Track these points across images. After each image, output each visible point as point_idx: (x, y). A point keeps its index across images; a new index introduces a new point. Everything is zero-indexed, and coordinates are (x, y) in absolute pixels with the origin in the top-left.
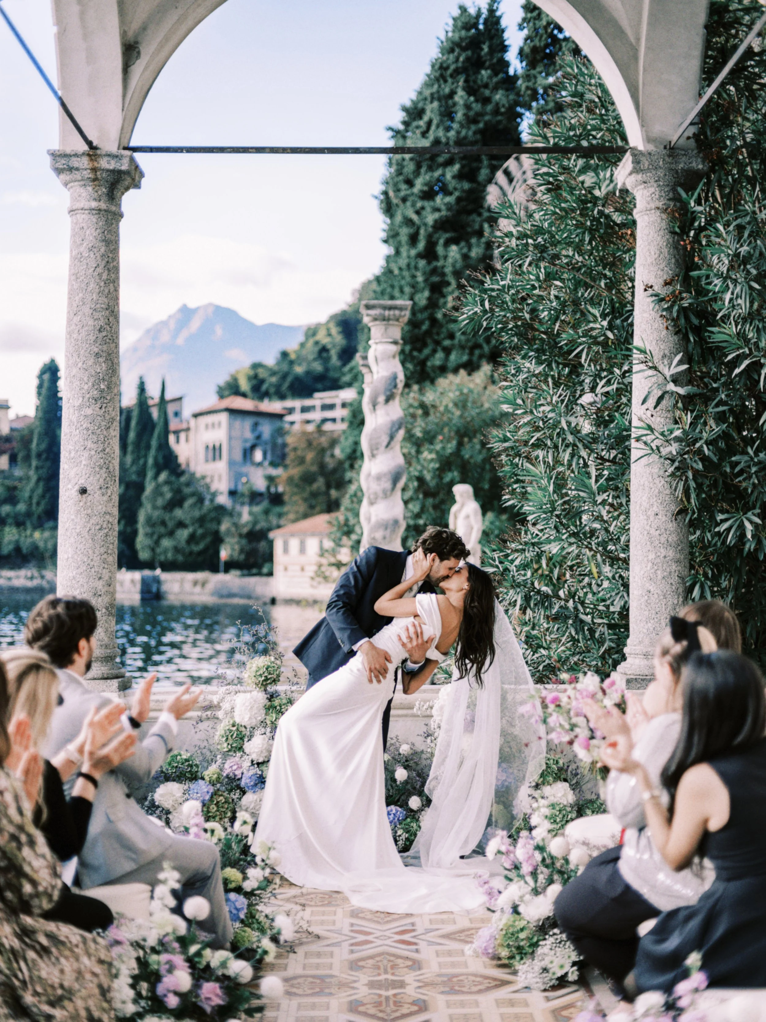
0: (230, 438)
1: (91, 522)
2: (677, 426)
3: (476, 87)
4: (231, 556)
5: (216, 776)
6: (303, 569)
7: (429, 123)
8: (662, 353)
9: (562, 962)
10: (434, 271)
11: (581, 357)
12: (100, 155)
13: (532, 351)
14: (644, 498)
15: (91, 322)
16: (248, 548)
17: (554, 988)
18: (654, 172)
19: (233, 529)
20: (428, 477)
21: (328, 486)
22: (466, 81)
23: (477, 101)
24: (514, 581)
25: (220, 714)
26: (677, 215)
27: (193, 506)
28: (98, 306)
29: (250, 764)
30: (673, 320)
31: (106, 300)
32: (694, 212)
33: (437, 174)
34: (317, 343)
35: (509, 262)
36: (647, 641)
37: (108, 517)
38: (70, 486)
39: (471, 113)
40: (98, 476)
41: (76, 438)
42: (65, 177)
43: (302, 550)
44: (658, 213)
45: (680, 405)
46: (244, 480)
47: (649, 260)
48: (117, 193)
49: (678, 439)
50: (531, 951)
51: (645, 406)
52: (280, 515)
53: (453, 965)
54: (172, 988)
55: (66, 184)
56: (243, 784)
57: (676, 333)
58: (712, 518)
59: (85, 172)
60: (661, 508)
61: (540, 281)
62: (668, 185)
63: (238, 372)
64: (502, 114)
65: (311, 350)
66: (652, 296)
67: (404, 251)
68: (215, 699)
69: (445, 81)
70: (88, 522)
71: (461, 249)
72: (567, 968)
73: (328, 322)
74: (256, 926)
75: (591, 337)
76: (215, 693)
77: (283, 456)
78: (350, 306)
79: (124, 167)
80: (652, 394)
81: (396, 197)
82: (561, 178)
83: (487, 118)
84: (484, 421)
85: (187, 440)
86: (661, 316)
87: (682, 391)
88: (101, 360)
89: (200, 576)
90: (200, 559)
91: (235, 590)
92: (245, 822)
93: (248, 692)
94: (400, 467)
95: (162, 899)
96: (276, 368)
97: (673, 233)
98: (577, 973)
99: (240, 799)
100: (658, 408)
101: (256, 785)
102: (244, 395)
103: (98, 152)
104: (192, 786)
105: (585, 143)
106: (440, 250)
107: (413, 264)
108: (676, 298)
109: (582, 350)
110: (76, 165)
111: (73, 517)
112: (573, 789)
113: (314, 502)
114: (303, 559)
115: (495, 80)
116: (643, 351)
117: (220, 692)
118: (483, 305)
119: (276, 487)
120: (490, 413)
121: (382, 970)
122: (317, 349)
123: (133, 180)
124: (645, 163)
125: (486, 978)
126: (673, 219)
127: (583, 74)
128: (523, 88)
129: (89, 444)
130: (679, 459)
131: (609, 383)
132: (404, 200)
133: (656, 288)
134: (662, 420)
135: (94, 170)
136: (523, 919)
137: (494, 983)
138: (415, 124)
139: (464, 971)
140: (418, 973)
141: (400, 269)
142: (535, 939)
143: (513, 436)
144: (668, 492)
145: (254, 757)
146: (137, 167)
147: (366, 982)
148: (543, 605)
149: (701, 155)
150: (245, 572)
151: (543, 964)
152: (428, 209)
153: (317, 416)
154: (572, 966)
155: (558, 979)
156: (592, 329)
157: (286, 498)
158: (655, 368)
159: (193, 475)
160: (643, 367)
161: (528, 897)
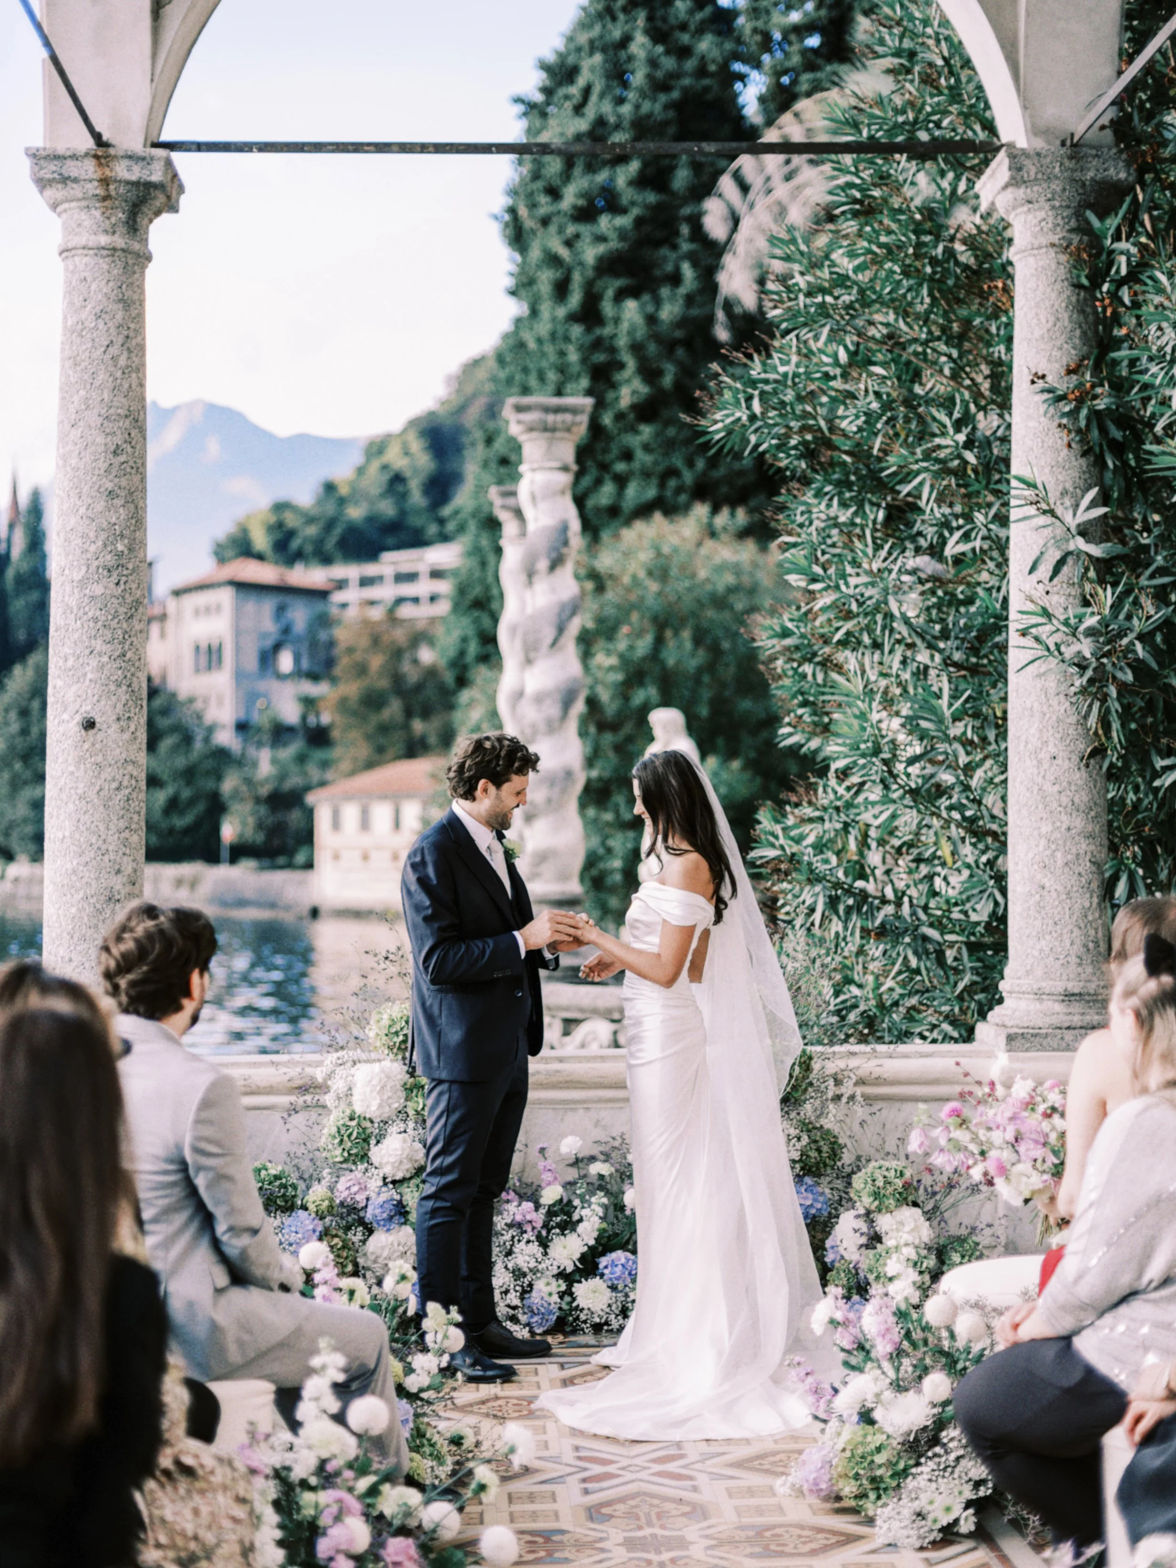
0: (238, 632)
1: (103, 776)
2: (1089, 610)
3: (665, 28)
4: (241, 836)
5: (326, 1203)
6: (365, 857)
7: (587, 91)
8: (1060, 488)
9: (948, 1501)
10: (598, 344)
11: (919, 497)
12: (115, 157)
13: (830, 483)
14: (1033, 731)
15: (100, 439)
16: (270, 821)
17: (936, 1545)
18: (1045, 185)
19: (244, 788)
20: (604, 696)
21: (409, 713)
22: (650, 19)
23: (668, 52)
24: (812, 871)
25: (328, 1099)
26: (1085, 256)
27: (175, 749)
28: (112, 411)
29: (381, 1183)
30: (1079, 431)
31: (124, 400)
32: (1113, 251)
33: (602, 177)
34: (385, 467)
35: (792, 335)
36: (1039, 972)
37: (130, 768)
38: (65, 717)
39: (659, 74)
40: (114, 698)
41: (76, 636)
42: (55, 193)
43: (365, 824)
44: (1052, 252)
45: (1092, 574)
46: (260, 703)
47: (1038, 333)
48: (141, 220)
49: (1091, 632)
50: (894, 1483)
51: (1035, 577)
52: (325, 765)
53: (760, 1511)
54: (343, 1547)
55: (54, 206)
56: (369, 1216)
57: (1084, 454)
58: (1145, 762)
59: (89, 186)
60: (1061, 747)
61: (840, 366)
62: (1068, 207)
63: (248, 517)
64: (712, 75)
65: (375, 481)
66: (1042, 391)
67: (546, 309)
68: (319, 1075)
69: (614, 19)
70: (98, 777)
71: (642, 306)
72: (957, 1511)
73: (405, 431)
74: (427, 1450)
75: (938, 461)
76: (319, 1064)
77: (330, 663)
78: (443, 403)
79: (156, 177)
80: (1046, 556)
81: (531, 216)
82: (876, 193)
83: (687, 81)
84: (698, 601)
85: (163, 635)
86: (1060, 426)
87: (1096, 551)
88: (118, 502)
89: (187, 869)
90: (187, 841)
91: (249, 894)
92: (403, 1278)
93: (374, 1061)
94: (575, 680)
95: (317, 1399)
96: (314, 512)
97: (1078, 286)
98: (973, 1519)
99: (364, 1242)
100: (1056, 580)
101: (391, 1218)
102: (260, 557)
103: (112, 151)
104: (288, 1221)
105: (923, 136)
106: (607, 308)
107: (560, 331)
108: (1083, 397)
109: (921, 484)
110: (74, 173)
111: (72, 768)
112: (929, 1219)
113: (382, 741)
114: (366, 840)
115: (699, 16)
116: (1031, 485)
117: (327, 1062)
118: (749, 407)
119: (318, 715)
120: (709, 587)
121: (643, 1520)
122: (386, 477)
123: (169, 198)
124: (1031, 169)
125: (820, 1530)
126: (1078, 263)
127: (912, 18)
128: (748, 31)
129: (98, 645)
130: (1094, 665)
131: (966, 537)
132: (545, 222)
133: (1049, 378)
134: (1062, 600)
135: (105, 182)
136: (881, 1431)
137: (834, 1539)
138: (562, 91)
139: (780, 1519)
140: (705, 1524)
141: (540, 341)
142: (901, 1466)
143: (798, 627)
144: (1073, 719)
145: (388, 1170)
146: (175, 176)
147: (621, 1540)
148: (859, 911)
149: (1124, 156)
150: (267, 862)
151: (916, 1506)
152: (587, 238)
153: (386, 592)
154: (966, 1508)
155: (942, 1530)
156: (939, 447)
157: (335, 734)
158: (1052, 512)
159: (174, 695)
160: (1032, 510)
161: (888, 1395)
